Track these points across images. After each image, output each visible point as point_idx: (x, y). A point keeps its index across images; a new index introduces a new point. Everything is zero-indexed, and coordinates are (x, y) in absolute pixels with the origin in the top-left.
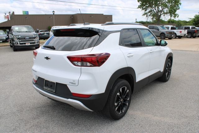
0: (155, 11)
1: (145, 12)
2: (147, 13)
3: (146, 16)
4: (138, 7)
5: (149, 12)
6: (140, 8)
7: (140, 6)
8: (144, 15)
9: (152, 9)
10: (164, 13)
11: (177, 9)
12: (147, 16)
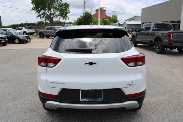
0: (48, 13)
1: (39, 14)
2: (40, 15)
3: (39, 17)
4: (32, 9)
5: (42, 14)
6: (34, 10)
7: (34, 8)
8: (37, 17)
9: (45, 12)
10: (56, 16)
11: (68, 13)
12: (41, 18)
